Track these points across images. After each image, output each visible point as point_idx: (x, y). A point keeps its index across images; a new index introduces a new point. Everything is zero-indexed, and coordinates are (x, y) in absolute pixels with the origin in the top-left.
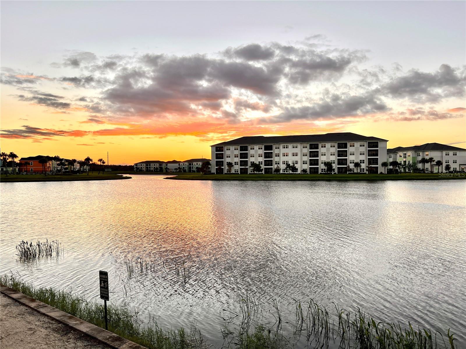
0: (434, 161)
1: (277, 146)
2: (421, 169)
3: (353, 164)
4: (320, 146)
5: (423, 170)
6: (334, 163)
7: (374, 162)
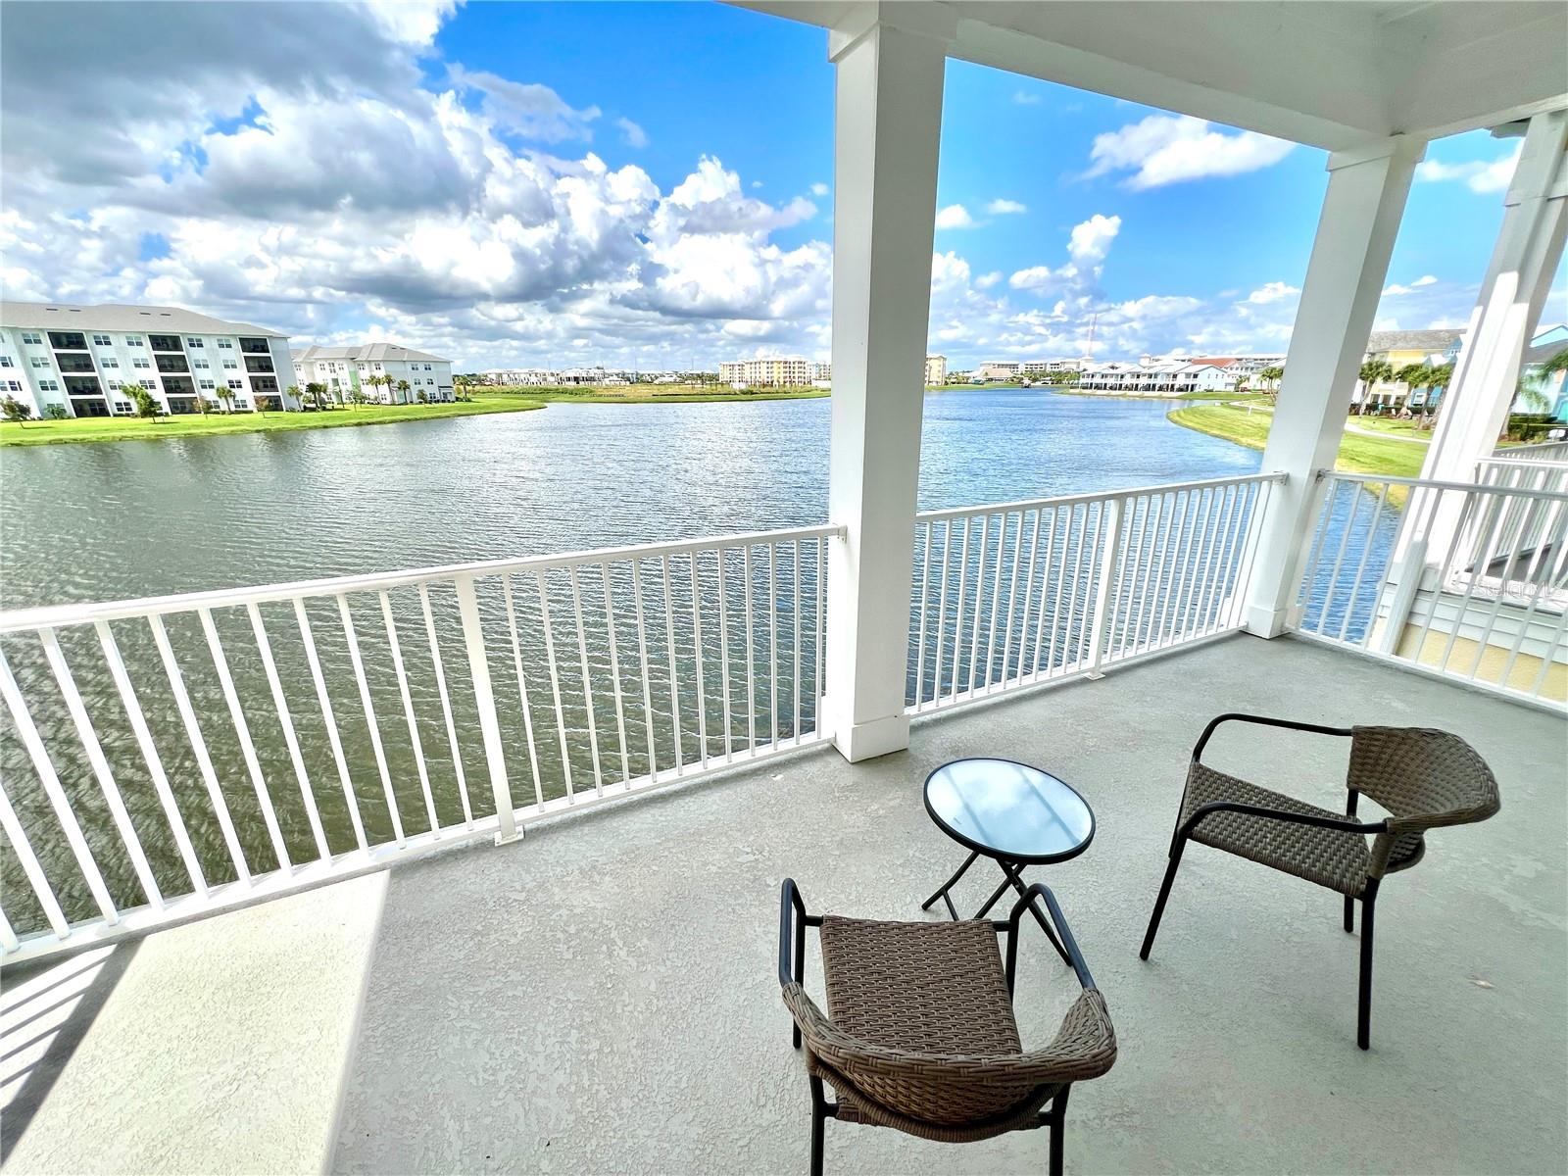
0: (393, 381)
3: (214, 391)
4: (90, 341)
5: (377, 398)
6: (153, 387)
7: (266, 386)
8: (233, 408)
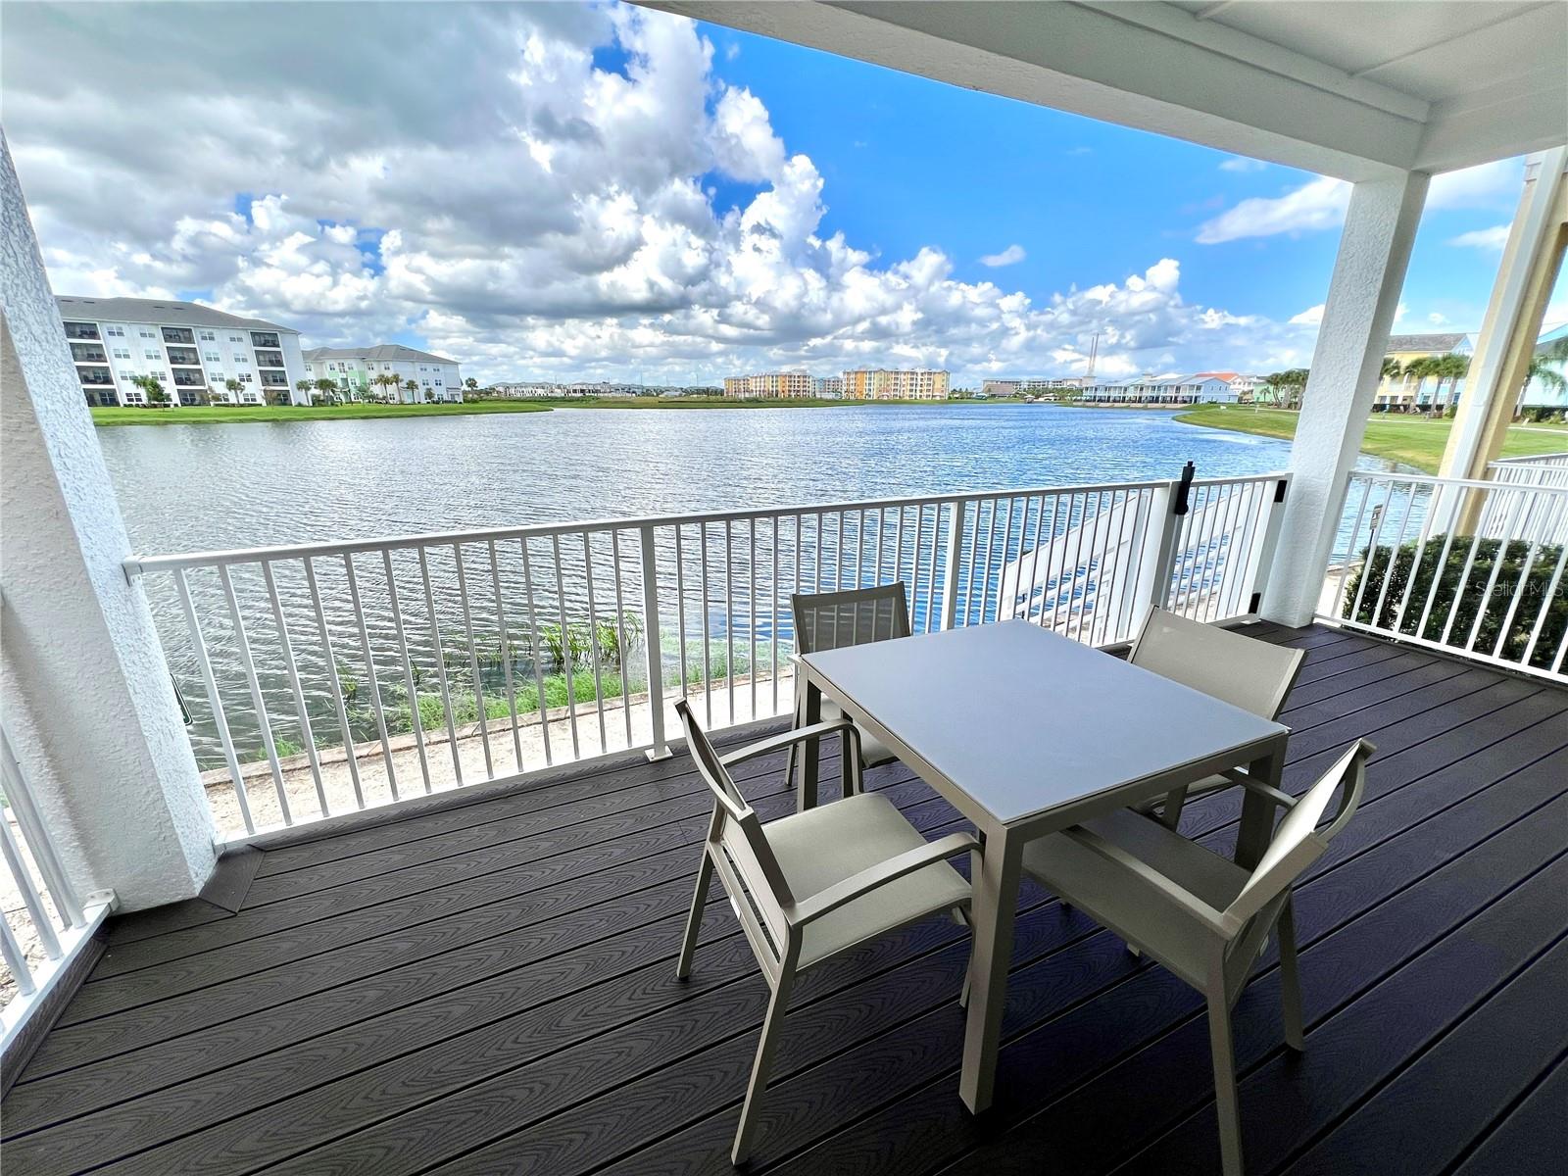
0: (402, 381)
2: (381, 396)
3: (224, 384)
4: (103, 331)
5: (385, 398)
6: (164, 379)
7: (275, 381)
8: (242, 401)
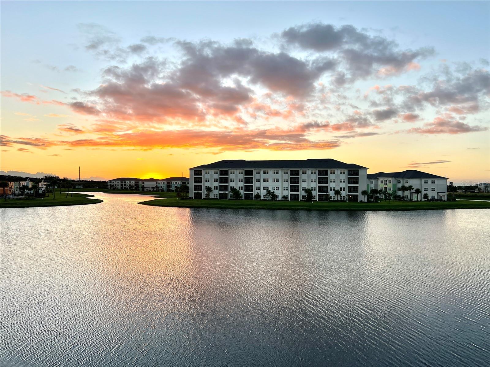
0: (413, 189)
1: (258, 171)
2: (401, 196)
3: (334, 192)
4: (301, 172)
5: (403, 197)
6: (315, 190)
7: (354, 190)
8: (339, 199)
